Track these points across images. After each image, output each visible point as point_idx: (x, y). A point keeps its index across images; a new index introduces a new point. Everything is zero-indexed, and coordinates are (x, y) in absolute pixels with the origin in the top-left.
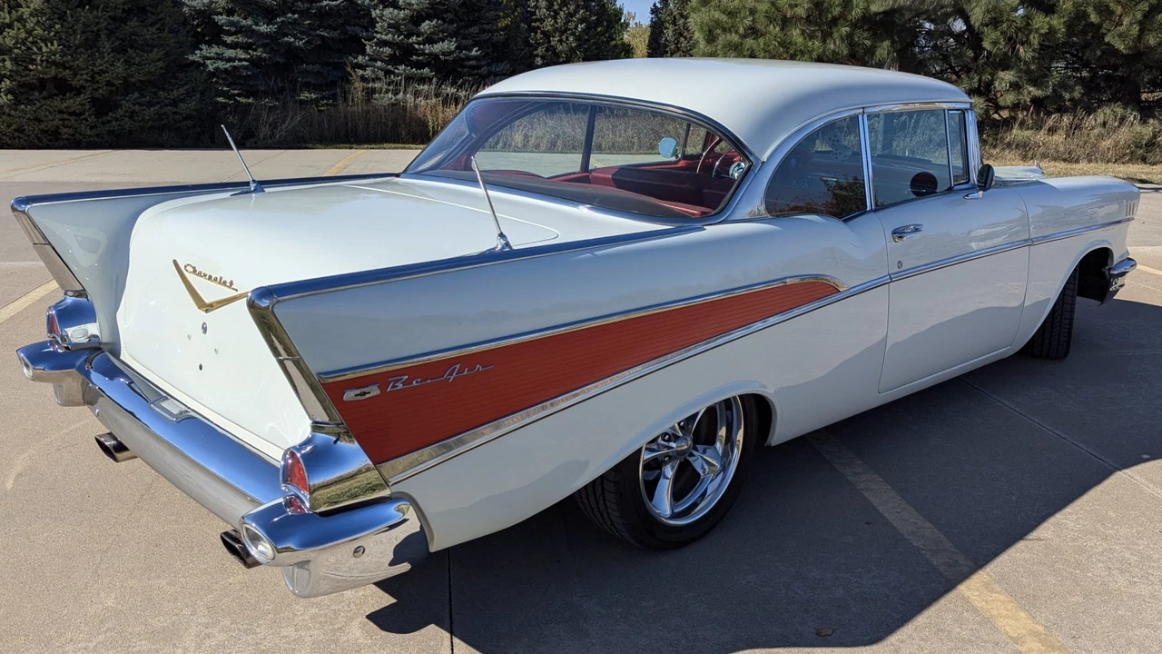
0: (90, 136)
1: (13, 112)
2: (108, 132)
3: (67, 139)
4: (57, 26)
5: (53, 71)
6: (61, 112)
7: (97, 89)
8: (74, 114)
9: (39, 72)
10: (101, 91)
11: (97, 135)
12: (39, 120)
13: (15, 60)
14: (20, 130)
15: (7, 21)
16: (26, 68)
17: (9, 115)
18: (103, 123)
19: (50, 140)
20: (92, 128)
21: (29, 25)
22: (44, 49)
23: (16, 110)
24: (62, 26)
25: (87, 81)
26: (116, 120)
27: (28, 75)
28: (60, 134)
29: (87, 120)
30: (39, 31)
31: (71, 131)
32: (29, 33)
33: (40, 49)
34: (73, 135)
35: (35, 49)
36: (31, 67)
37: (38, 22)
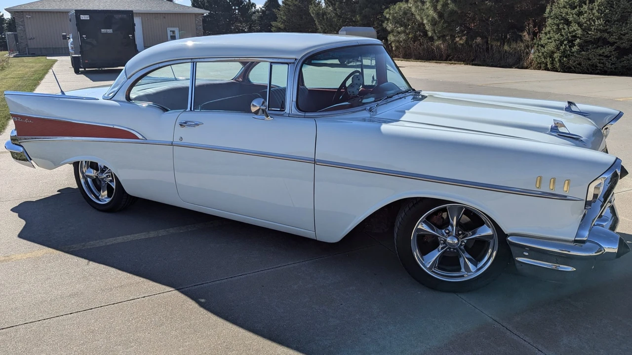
0: (611, 68)
1: (577, 55)
2: (622, 66)
3: (600, 70)
4: (607, 11)
5: (599, 35)
6: (600, 55)
7: (622, 43)
8: (606, 56)
9: (593, 35)
10: (624, 44)
11: (615, 68)
12: (589, 59)
13: (583, 30)
14: (580, 64)
15: (586, 10)
16: (588, 33)
17: (576, 57)
18: (620, 62)
19: (593, 70)
20: (612, 64)
21: (595, 11)
22: (596, 23)
23: (579, 54)
24: (610, 10)
25: (616, 39)
26: (628, 60)
27: (588, 37)
28: (597, 67)
29: (611, 60)
30: (597, 14)
31: (602, 65)
32: (593, 14)
33: (594, 23)
34: (603, 68)
35: (593, 23)
36: (589, 33)
37: (599, 9)
